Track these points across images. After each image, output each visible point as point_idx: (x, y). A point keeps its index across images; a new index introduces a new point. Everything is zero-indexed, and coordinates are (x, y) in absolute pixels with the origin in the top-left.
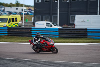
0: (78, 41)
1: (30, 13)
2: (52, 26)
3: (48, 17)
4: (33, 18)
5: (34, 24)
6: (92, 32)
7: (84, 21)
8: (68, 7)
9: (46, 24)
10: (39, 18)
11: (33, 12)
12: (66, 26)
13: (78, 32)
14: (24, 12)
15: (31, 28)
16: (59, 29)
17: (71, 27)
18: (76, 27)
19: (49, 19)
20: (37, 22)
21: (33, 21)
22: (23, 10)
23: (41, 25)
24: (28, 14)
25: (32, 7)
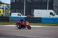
0: (36, 24)
1: (8, 8)
2: (21, 16)
3: (19, 11)
4: (10, 11)
5: (11, 15)
6: (44, 19)
7: (39, 13)
8: (30, 5)
9: (17, 15)
10: (13, 11)
11: (10, 7)
12: (29, 16)
13: (36, 20)
14: (5, 8)
15: (9, 17)
16: (25, 17)
17: (32, 17)
18: (34, 17)
19: (19, 12)
20: (12, 14)
21: (10, 13)
22: (4, 6)
23: (15, 15)
24: (7, 9)
25: (9, 5)
